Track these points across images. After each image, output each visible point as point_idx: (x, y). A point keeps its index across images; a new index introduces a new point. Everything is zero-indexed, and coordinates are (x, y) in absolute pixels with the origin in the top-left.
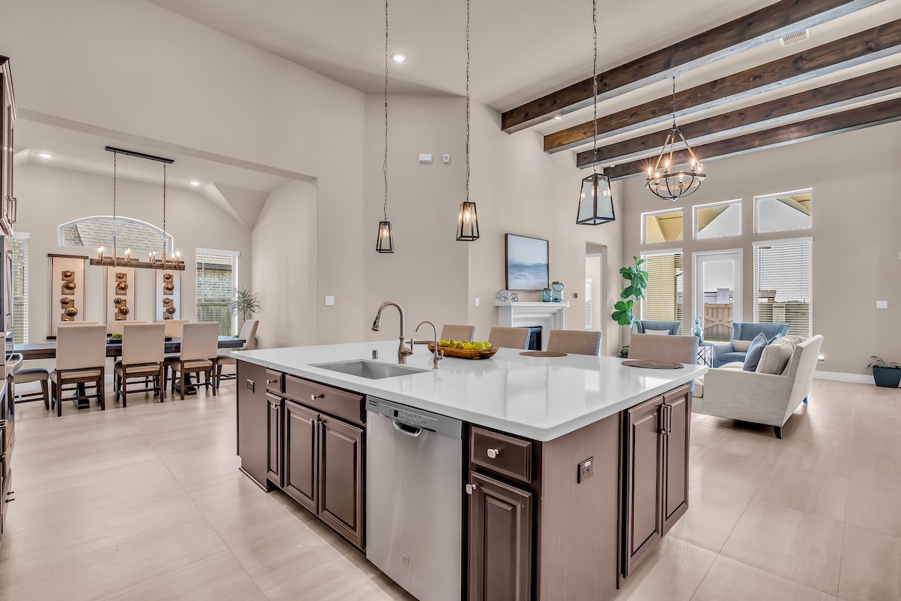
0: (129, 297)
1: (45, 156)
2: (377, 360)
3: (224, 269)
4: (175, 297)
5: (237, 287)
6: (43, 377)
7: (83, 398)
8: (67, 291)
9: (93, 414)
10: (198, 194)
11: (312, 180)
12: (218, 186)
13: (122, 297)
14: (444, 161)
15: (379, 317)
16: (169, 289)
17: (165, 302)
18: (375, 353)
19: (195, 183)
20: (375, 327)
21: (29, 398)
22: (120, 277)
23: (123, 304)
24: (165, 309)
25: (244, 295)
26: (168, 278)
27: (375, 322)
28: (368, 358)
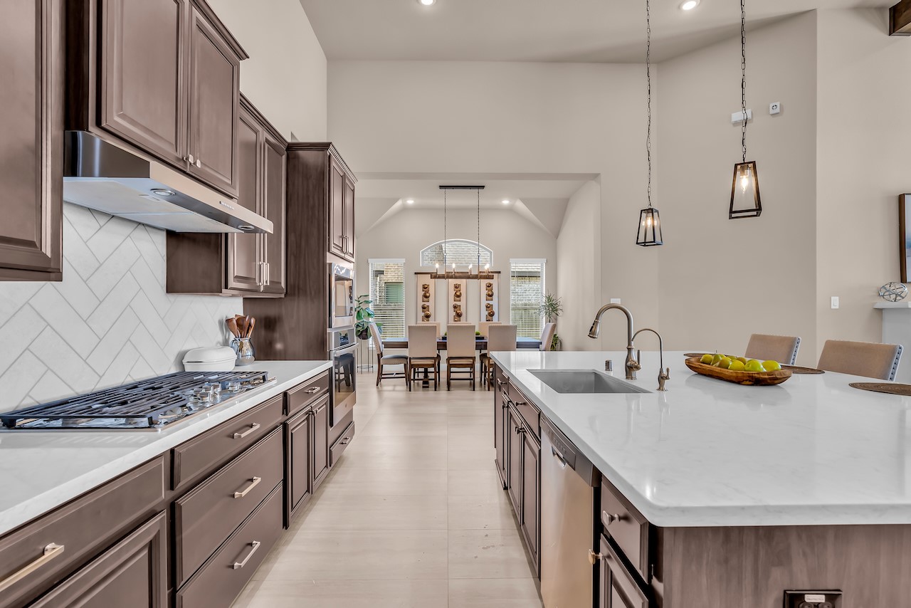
0: (462, 303)
1: (410, 202)
2: (611, 374)
3: (532, 276)
4: (494, 302)
5: (544, 293)
6: (405, 361)
7: (426, 380)
8: (425, 299)
9: (431, 393)
10: (511, 210)
11: (595, 176)
12: (524, 201)
13: (458, 303)
14: (772, 112)
15: (597, 322)
16: (490, 296)
17: (487, 307)
18: (608, 364)
19: (506, 202)
20: (592, 333)
21: (397, 376)
22: (457, 287)
23: (458, 308)
24: (487, 313)
25: (549, 299)
26: (489, 286)
27: (592, 327)
28: (601, 369)
